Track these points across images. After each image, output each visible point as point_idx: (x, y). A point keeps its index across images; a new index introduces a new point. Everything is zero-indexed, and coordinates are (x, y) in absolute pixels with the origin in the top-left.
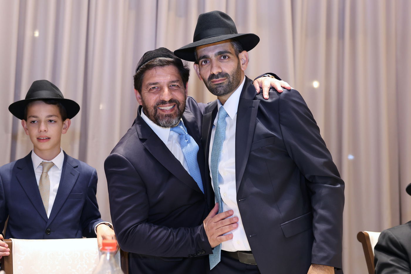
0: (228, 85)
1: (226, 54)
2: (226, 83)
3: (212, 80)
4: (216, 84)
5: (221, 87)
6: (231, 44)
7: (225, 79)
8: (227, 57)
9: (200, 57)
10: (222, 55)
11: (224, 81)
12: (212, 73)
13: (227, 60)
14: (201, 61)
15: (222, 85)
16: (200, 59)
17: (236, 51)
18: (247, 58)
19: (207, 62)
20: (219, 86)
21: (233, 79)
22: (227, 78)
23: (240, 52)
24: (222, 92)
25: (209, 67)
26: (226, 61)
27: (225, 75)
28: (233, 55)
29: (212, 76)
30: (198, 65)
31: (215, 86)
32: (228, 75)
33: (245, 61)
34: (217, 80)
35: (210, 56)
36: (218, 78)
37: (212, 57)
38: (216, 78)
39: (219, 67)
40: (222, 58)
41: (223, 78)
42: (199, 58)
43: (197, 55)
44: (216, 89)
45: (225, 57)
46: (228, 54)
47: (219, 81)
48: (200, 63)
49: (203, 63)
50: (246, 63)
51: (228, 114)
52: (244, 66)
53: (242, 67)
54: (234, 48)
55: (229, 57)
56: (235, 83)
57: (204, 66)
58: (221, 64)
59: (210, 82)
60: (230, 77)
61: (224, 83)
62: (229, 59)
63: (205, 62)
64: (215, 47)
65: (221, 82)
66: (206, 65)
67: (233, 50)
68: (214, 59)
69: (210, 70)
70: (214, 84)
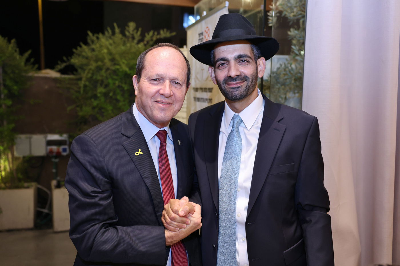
0: (246, 89)
1: (246, 58)
3: (228, 83)
4: (233, 88)
6: (252, 49)
8: (246, 61)
9: (218, 59)
11: (242, 84)
12: (229, 76)
13: (246, 64)
14: (218, 63)
15: (239, 89)
16: (217, 61)
17: (255, 56)
18: (264, 65)
20: (236, 90)
22: (246, 80)
23: (259, 58)
24: (239, 95)
25: (227, 69)
27: (243, 78)
28: (252, 60)
29: (229, 79)
30: (213, 68)
31: (231, 90)
32: (248, 78)
34: (235, 82)
36: (236, 81)
37: (230, 59)
38: (233, 81)
39: (238, 70)
40: (241, 62)
41: (241, 81)
43: (214, 57)
44: (232, 92)
46: (248, 59)
48: (217, 66)
49: (221, 66)
50: (263, 70)
53: (259, 74)
55: (248, 61)
57: (220, 68)
58: (240, 67)
59: (225, 84)
60: (249, 80)
61: (242, 86)
62: (248, 63)
63: (223, 64)
64: (236, 50)
65: (238, 85)
66: (222, 68)
67: (253, 54)
68: (232, 62)
69: (227, 72)
70: (230, 87)
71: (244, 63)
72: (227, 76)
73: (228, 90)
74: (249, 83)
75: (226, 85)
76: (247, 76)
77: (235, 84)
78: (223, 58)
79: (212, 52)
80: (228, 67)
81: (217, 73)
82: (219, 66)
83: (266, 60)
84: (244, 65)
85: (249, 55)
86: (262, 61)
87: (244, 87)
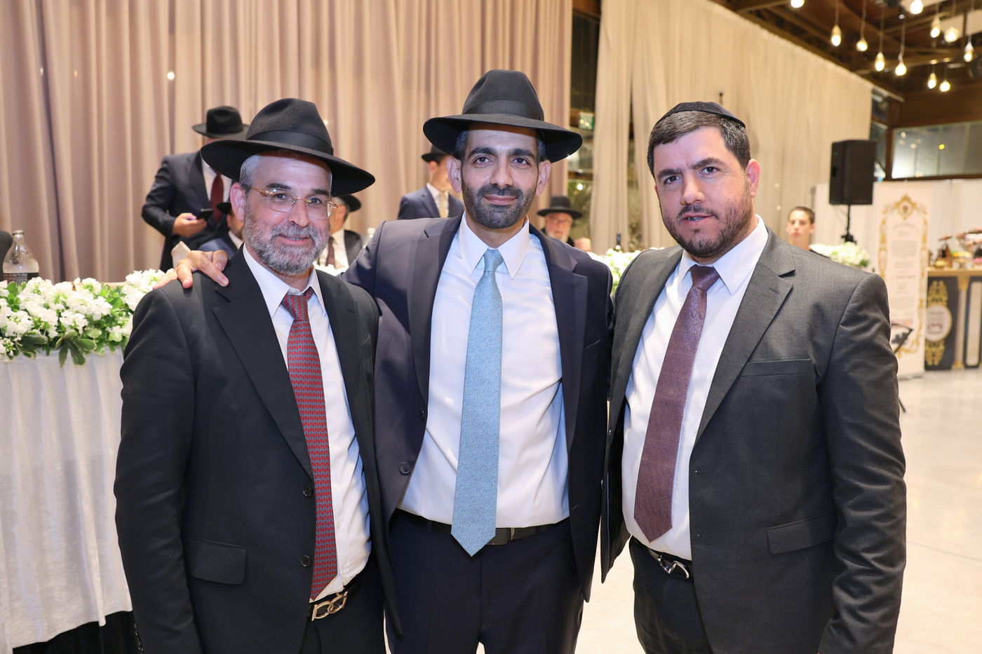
0: (515, 211)
1: (525, 157)
3: (487, 195)
4: (496, 206)
5: (503, 214)
7: (513, 199)
8: (524, 162)
9: (478, 148)
11: (511, 203)
12: (493, 182)
13: (524, 167)
14: (476, 155)
15: (505, 209)
16: (474, 152)
19: (485, 161)
20: (499, 210)
21: (526, 202)
22: (517, 198)
24: (501, 222)
25: (490, 170)
26: (522, 167)
27: (512, 191)
29: (492, 187)
31: (491, 208)
32: (522, 193)
34: (500, 196)
35: (498, 152)
36: (503, 195)
37: (500, 154)
38: (499, 194)
39: (510, 176)
40: (516, 161)
45: (520, 161)
46: (530, 159)
47: (501, 200)
48: (473, 158)
49: (478, 161)
55: (528, 163)
57: (477, 166)
58: (514, 170)
59: (481, 197)
60: (522, 197)
61: (510, 206)
62: (528, 166)
63: (482, 159)
64: (511, 140)
65: (506, 203)
66: (482, 166)
67: (536, 150)
68: (503, 159)
69: (490, 176)
70: (490, 202)
71: (521, 166)
72: (488, 182)
73: (486, 207)
74: (523, 200)
75: (484, 199)
76: (521, 190)
77: (499, 199)
78: (487, 148)
80: (492, 168)
82: (476, 162)
84: (520, 168)
85: (533, 152)
86: (545, 165)
87: (513, 208)
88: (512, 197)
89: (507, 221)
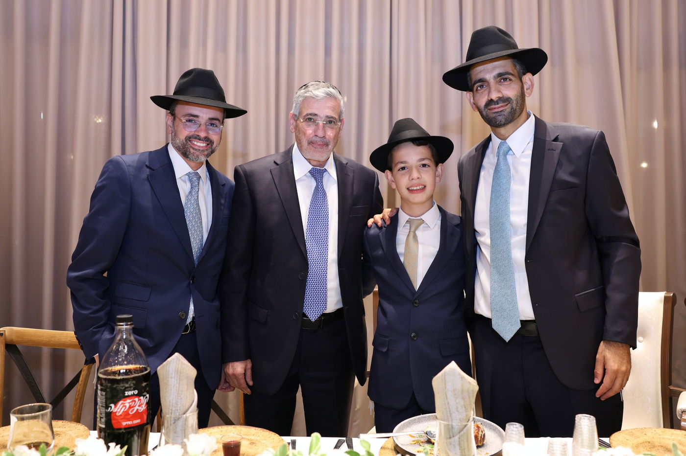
0: (511, 112)
1: (507, 76)
2: (508, 110)
3: (489, 108)
4: (495, 112)
5: (502, 117)
6: (513, 64)
7: (507, 105)
8: (508, 80)
9: (475, 81)
10: (502, 77)
11: (506, 108)
12: (489, 99)
13: (509, 83)
14: (476, 85)
15: (503, 113)
16: (475, 83)
17: (519, 73)
18: (532, 83)
19: (483, 87)
20: (499, 115)
21: (517, 104)
22: (509, 103)
23: (524, 74)
24: (503, 121)
25: (486, 92)
27: (506, 100)
28: (516, 77)
29: (490, 102)
30: (471, 93)
31: (494, 115)
32: (511, 100)
33: (529, 86)
34: (497, 106)
35: (488, 79)
36: (498, 104)
37: (489, 80)
38: (495, 104)
39: (499, 91)
40: (502, 80)
41: (504, 104)
42: (473, 82)
43: (471, 79)
44: (495, 118)
45: (505, 79)
46: (510, 76)
47: (498, 108)
48: (475, 88)
49: (479, 88)
50: (531, 88)
51: (511, 149)
52: (529, 91)
53: (527, 93)
54: (517, 70)
55: (510, 80)
56: (518, 110)
57: (479, 92)
58: (501, 87)
59: (486, 110)
60: (513, 102)
61: (505, 110)
62: (511, 81)
63: (482, 86)
64: (494, 68)
65: (501, 109)
66: (482, 91)
67: (515, 71)
68: (492, 82)
69: (488, 95)
70: (492, 112)
71: (506, 83)
73: (491, 115)
74: (514, 105)
75: (488, 110)
76: (510, 98)
77: (497, 108)
78: (481, 79)
79: (468, 74)
80: (488, 90)
81: (476, 99)
82: (477, 90)
83: (533, 75)
84: (505, 85)
85: (511, 72)
86: (528, 77)
88: (506, 104)
89: (506, 120)
